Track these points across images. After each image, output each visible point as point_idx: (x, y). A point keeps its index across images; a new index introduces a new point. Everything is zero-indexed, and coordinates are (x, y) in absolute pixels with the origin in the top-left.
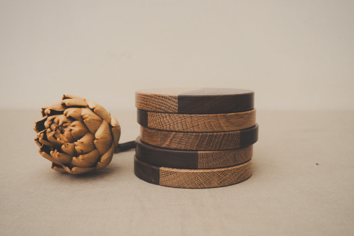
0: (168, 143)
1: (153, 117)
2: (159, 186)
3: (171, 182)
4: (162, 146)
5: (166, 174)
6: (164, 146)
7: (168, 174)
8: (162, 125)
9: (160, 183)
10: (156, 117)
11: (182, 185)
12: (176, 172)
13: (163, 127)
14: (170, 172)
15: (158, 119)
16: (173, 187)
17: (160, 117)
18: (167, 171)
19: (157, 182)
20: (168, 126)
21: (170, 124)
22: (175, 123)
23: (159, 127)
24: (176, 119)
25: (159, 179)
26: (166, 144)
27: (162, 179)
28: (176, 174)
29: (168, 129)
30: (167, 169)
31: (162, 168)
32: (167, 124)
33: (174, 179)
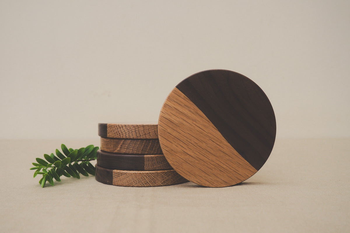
0: (118, 149)
1: (112, 128)
2: (112, 186)
3: (122, 182)
4: (114, 152)
5: (118, 175)
6: (116, 151)
7: (119, 175)
8: (119, 134)
9: (113, 183)
10: (114, 128)
11: (131, 184)
12: (126, 173)
13: (120, 136)
14: (121, 174)
15: (116, 130)
16: (123, 186)
17: (117, 128)
18: (119, 172)
19: (110, 183)
20: (124, 134)
21: (126, 133)
22: (130, 132)
23: (117, 136)
24: (131, 128)
25: (112, 180)
26: (117, 149)
27: (115, 180)
28: (126, 175)
29: (124, 137)
30: (118, 171)
31: (115, 171)
32: (123, 133)
33: (124, 179)
